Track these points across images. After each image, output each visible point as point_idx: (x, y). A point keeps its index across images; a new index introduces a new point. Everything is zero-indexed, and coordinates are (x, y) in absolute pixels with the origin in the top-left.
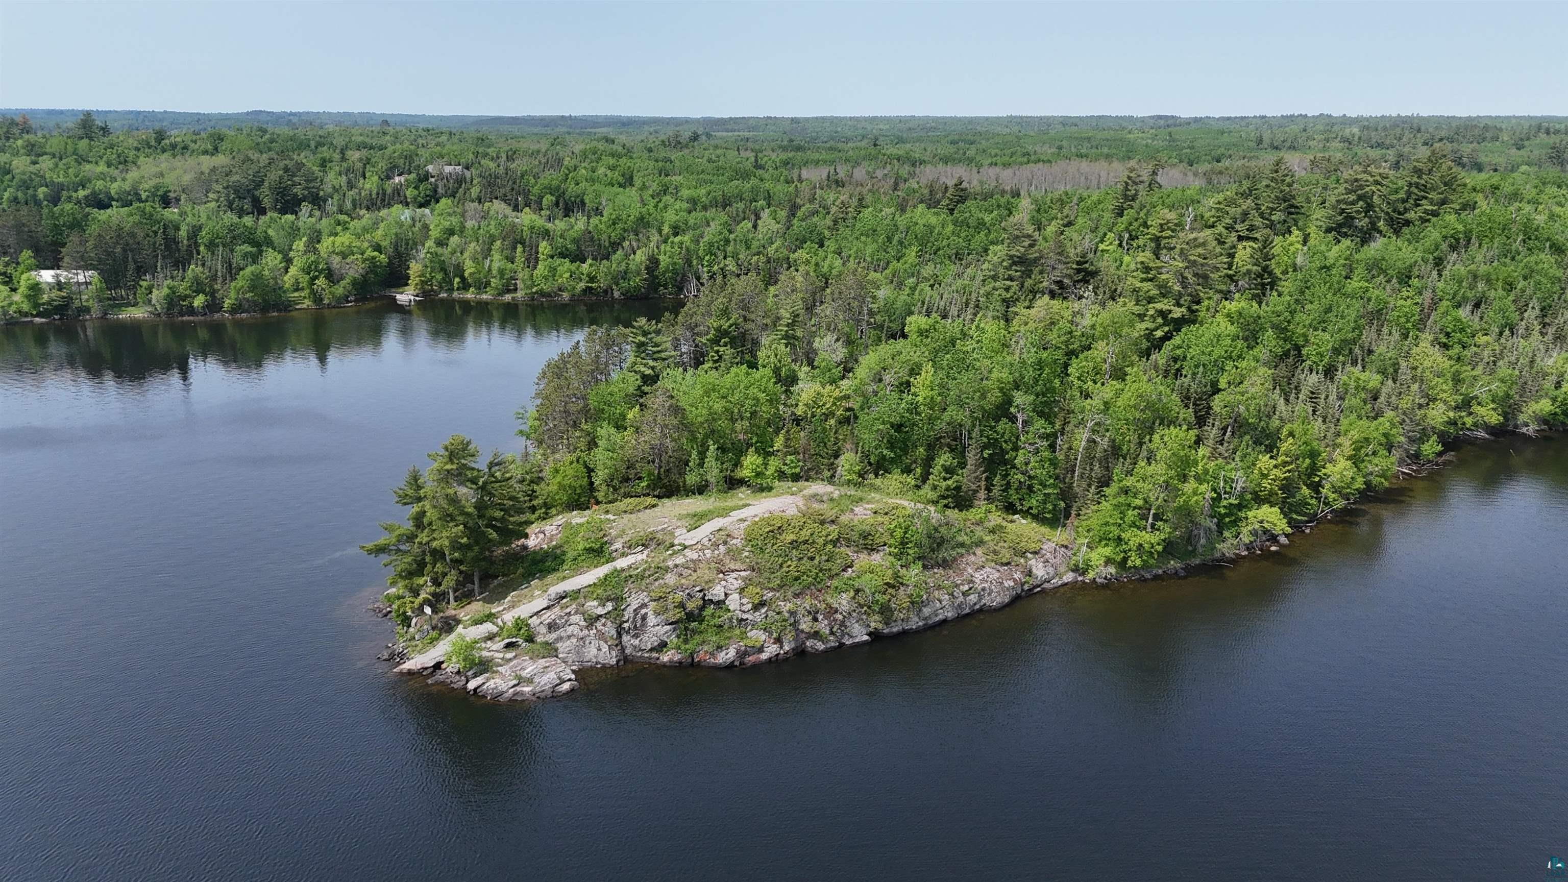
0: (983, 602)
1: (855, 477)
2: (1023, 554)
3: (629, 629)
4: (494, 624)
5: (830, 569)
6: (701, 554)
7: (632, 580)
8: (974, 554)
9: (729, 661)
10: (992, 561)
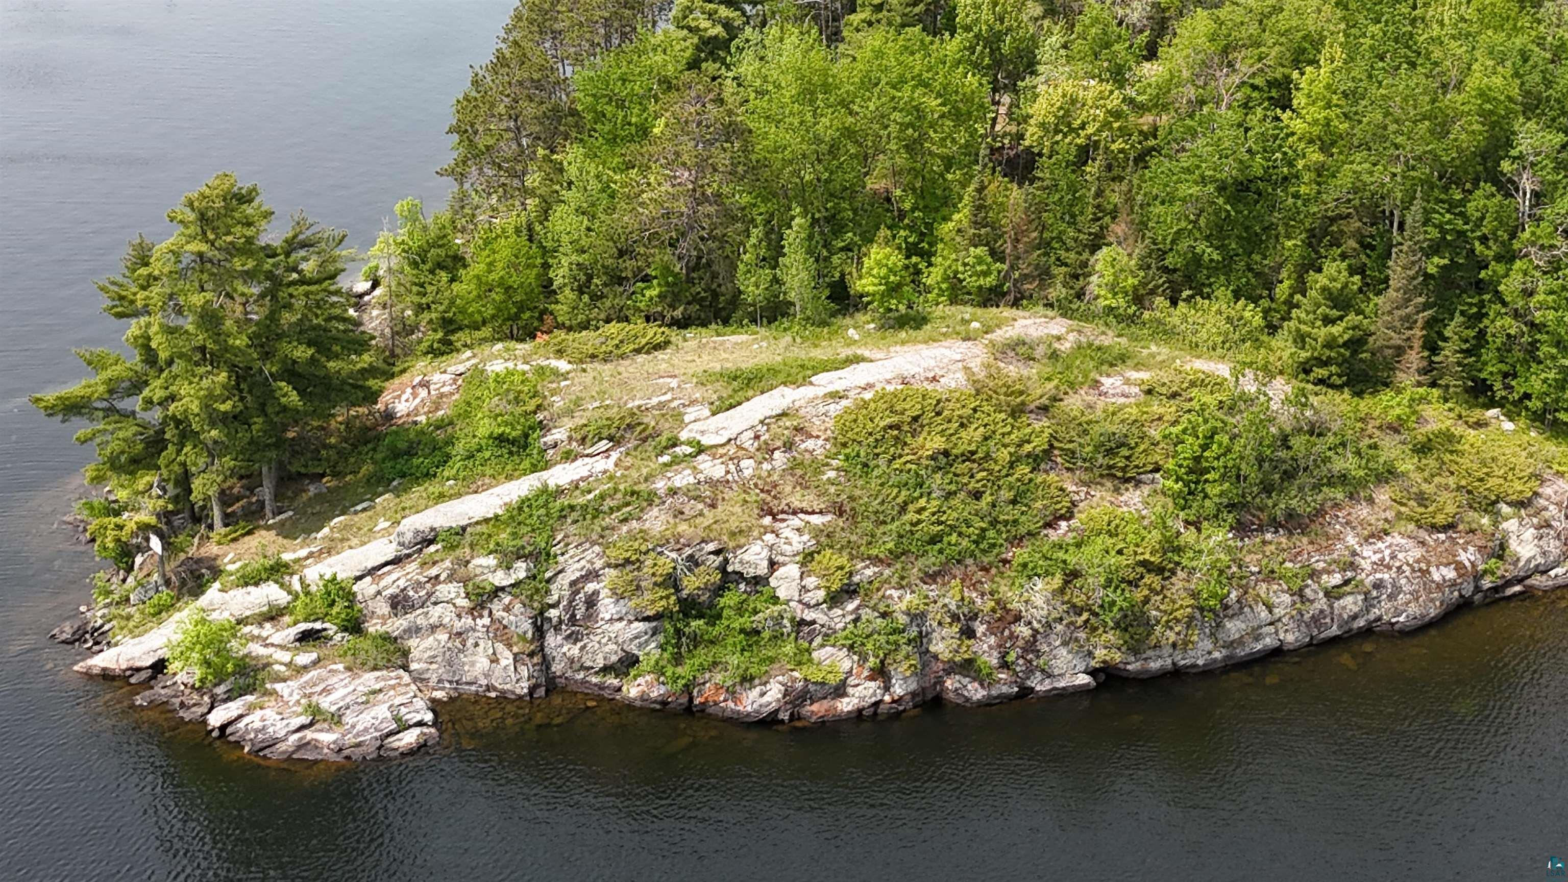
0: (1376, 612)
1: (1121, 302)
2: (1490, 506)
3: (561, 622)
4: (282, 586)
5: (1016, 522)
6: (732, 468)
7: (574, 515)
8: (1371, 501)
9: (766, 711)
10: (1410, 519)
